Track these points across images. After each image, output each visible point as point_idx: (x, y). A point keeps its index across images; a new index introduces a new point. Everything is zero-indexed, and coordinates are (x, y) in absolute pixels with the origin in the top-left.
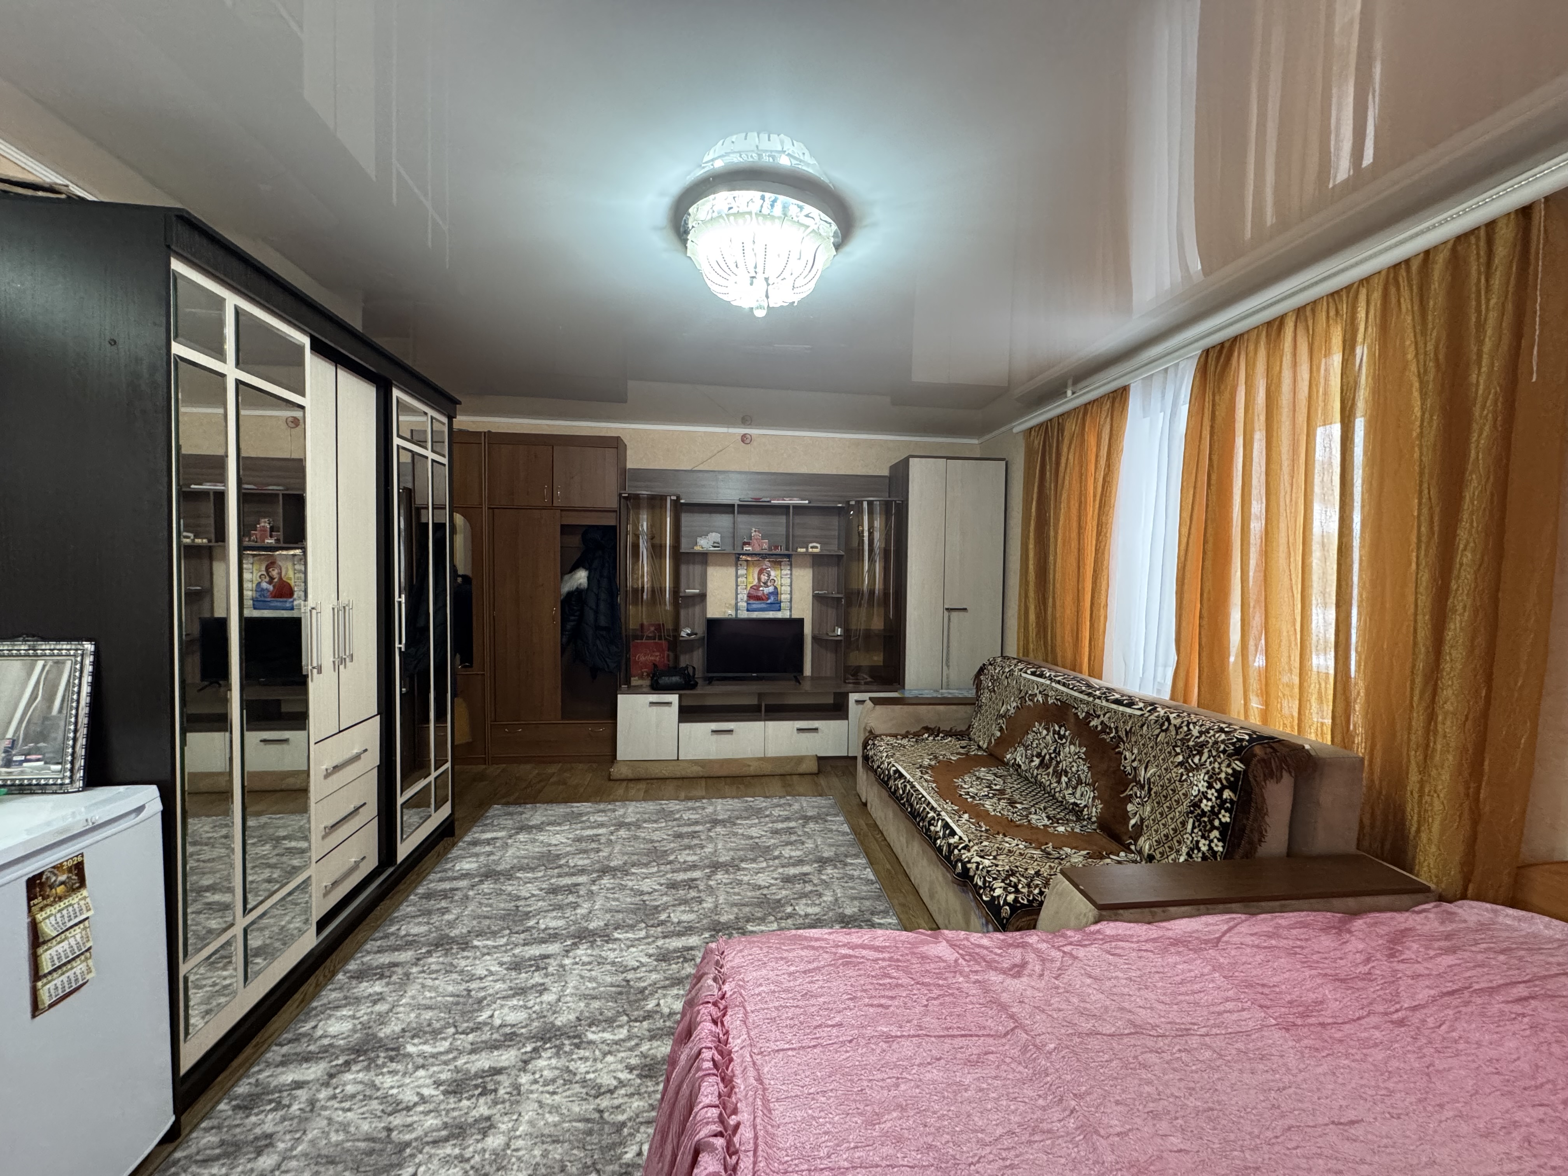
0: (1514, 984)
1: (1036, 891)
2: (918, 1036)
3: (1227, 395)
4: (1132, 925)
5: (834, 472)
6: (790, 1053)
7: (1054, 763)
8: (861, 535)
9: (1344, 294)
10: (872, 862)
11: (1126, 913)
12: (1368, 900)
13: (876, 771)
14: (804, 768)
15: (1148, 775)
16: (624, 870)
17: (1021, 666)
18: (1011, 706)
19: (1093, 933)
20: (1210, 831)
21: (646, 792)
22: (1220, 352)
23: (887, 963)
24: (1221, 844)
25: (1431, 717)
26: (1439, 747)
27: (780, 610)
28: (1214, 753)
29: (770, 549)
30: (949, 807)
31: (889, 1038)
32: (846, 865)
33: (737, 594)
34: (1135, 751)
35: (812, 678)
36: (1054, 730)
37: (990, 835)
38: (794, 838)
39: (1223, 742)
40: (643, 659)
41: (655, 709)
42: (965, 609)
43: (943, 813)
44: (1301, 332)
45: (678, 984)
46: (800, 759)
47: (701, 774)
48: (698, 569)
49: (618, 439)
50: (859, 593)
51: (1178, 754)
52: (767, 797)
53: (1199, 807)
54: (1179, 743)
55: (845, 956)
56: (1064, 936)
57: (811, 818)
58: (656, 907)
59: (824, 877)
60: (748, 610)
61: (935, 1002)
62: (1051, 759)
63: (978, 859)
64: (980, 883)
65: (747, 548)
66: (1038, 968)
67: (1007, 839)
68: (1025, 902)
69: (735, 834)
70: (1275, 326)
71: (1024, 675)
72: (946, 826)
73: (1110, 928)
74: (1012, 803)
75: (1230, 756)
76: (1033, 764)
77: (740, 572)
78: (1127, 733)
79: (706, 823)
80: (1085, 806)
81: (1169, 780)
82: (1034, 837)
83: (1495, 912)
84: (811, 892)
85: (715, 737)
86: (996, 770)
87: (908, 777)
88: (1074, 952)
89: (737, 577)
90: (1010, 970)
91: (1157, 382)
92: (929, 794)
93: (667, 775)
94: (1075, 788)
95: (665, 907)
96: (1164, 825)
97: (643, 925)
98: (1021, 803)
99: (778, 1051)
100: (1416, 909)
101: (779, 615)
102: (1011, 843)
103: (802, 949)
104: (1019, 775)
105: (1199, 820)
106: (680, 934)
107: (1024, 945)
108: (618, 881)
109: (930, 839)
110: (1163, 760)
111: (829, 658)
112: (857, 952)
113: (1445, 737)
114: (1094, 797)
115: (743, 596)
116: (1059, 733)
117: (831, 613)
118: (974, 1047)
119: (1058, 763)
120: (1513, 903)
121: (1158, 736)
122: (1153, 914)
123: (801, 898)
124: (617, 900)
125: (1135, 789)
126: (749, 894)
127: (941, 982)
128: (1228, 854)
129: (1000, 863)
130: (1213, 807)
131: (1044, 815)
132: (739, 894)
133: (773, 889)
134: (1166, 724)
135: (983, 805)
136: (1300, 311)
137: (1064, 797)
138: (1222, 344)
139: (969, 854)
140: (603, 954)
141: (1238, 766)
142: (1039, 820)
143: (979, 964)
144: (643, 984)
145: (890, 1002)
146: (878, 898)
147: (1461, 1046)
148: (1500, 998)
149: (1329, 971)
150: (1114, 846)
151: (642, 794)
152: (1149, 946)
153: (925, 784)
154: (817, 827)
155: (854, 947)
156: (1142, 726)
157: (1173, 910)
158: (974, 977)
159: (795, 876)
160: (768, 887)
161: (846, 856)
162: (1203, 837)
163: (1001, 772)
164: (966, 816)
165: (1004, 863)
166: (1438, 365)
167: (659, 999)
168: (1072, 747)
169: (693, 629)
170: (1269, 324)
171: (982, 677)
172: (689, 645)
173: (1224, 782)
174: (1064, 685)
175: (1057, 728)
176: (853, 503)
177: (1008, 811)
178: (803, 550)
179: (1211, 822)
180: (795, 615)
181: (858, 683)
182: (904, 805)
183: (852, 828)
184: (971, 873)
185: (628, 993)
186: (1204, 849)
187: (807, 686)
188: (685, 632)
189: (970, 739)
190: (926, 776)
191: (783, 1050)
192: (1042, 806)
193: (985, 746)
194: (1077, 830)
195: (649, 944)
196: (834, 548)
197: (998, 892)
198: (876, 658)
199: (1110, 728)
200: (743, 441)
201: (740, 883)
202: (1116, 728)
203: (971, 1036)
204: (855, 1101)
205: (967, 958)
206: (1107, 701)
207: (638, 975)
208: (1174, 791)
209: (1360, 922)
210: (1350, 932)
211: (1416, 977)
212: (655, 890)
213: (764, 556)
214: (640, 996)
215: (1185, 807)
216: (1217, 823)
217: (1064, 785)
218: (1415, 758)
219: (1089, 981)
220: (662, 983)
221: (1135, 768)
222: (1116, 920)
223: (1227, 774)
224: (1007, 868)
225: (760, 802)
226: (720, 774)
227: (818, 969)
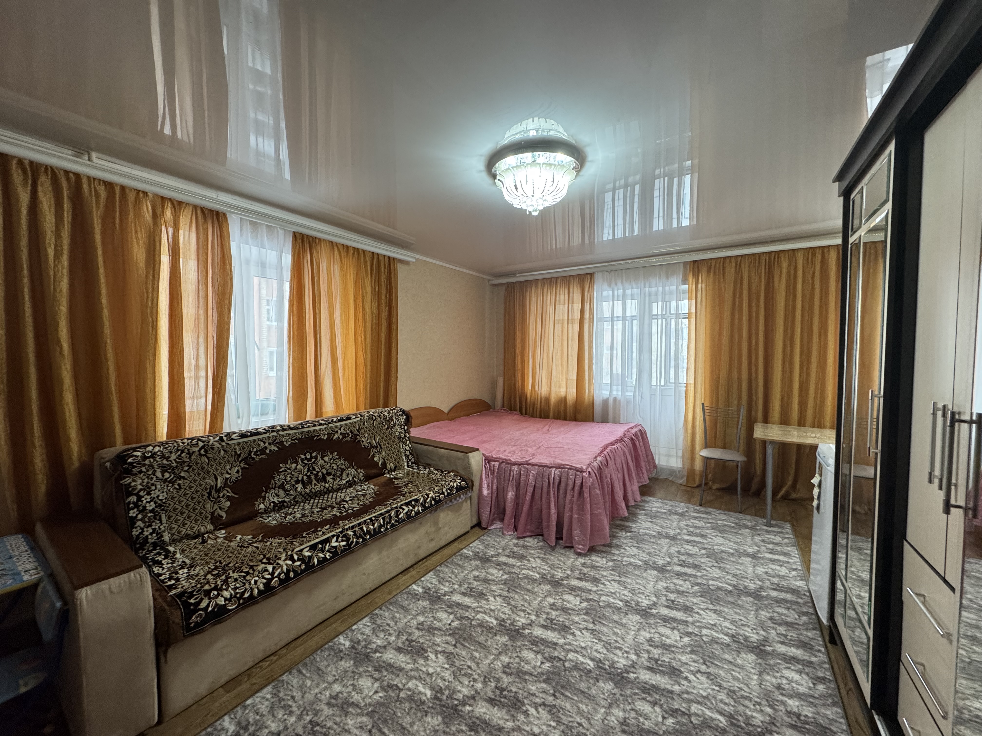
7: (313, 477)
15: (377, 441)
18: (234, 472)
34: (366, 435)
51: (384, 425)
53: (401, 437)
54: (384, 421)
62: (309, 477)
76: (299, 489)
78: (358, 430)
81: (386, 437)
94: (341, 476)
96: (393, 453)
104: (286, 507)
105: (403, 442)
110: (380, 431)
114: (356, 470)
116: (306, 458)
119: (315, 475)
121: (373, 423)
125: (374, 450)
130: (404, 435)
134: (374, 417)
141: (405, 417)
168: (327, 458)
173: (404, 424)
175: (303, 457)
193: (207, 528)
197: (455, 485)
208: (389, 439)
216: (407, 439)
217: (331, 480)
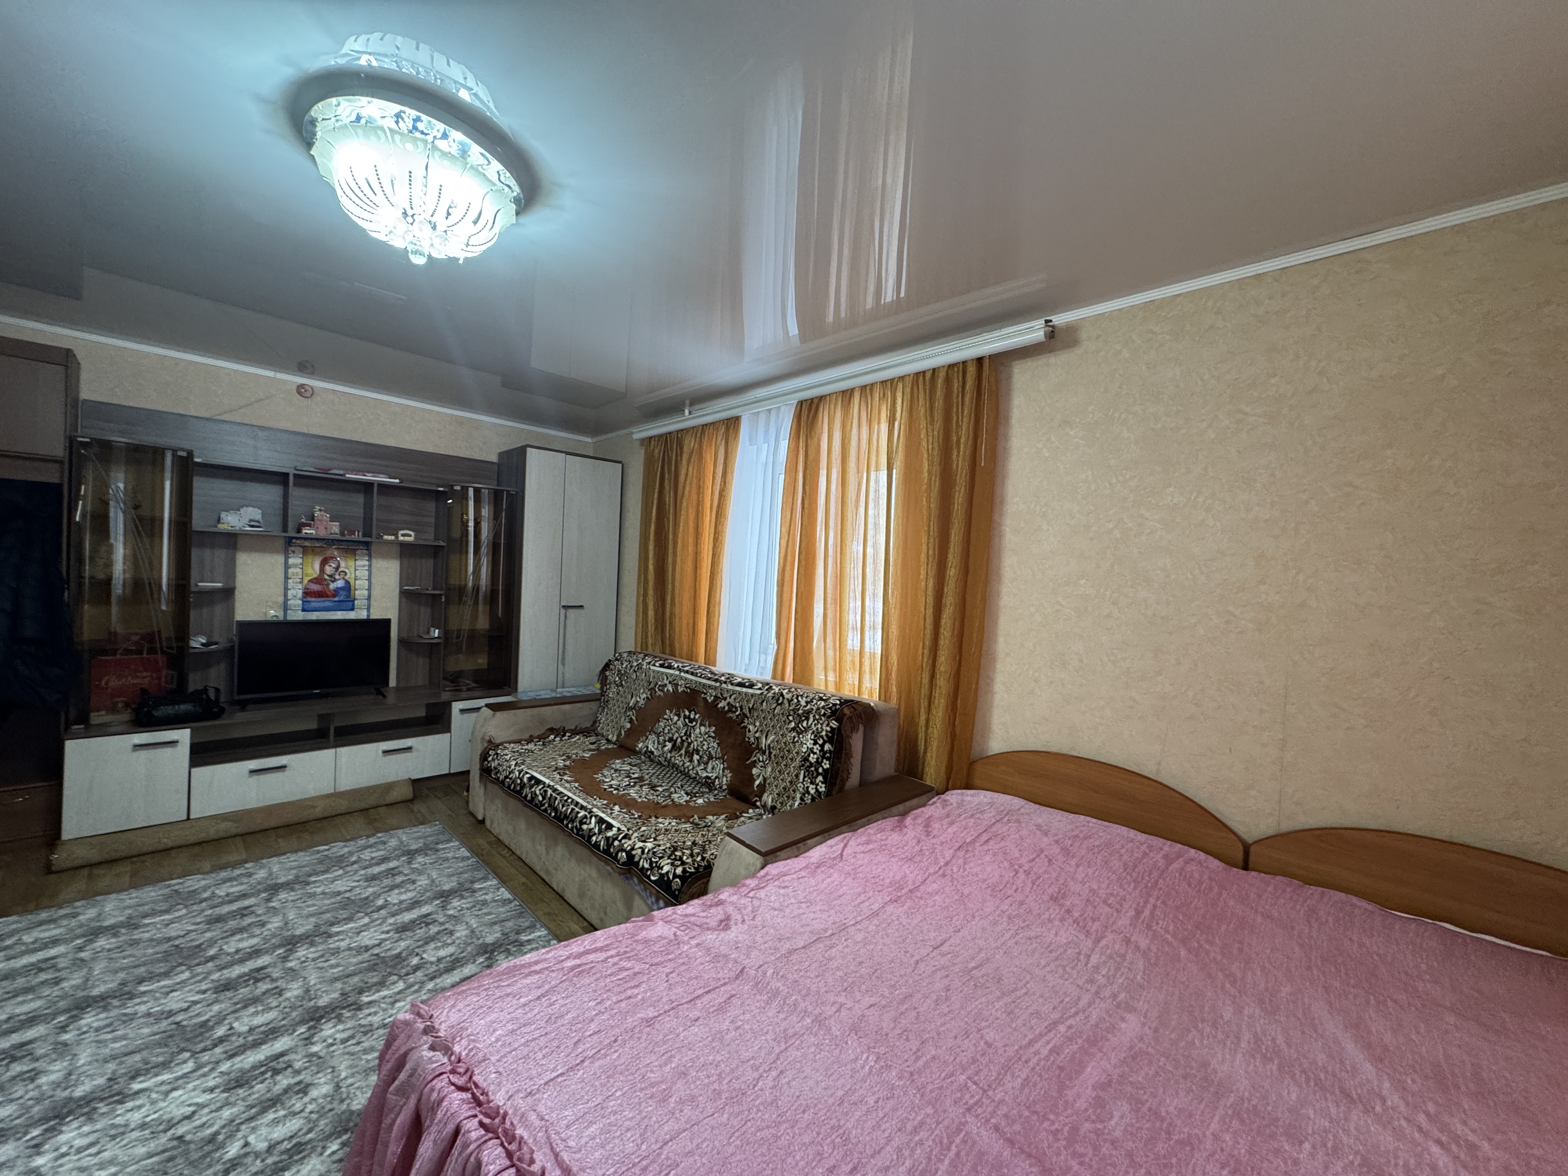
0: (980, 835)
1: (699, 859)
2: (673, 1008)
3: (815, 440)
4: (788, 861)
5: (430, 449)
6: (560, 1079)
7: (686, 744)
8: (465, 525)
9: (889, 384)
10: (504, 881)
11: (781, 854)
12: (908, 804)
13: (503, 782)
14: (395, 795)
15: (769, 742)
16: (124, 993)
17: (648, 660)
18: (641, 698)
19: (764, 876)
20: (816, 777)
21: (134, 874)
22: (811, 405)
23: (617, 958)
24: (823, 786)
25: (933, 676)
26: (937, 695)
27: (352, 609)
28: (817, 717)
29: (342, 534)
30: (599, 803)
31: (649, 1022)
32: (474, 891)
33: (286, 589)
34: (757, 724)
35: (398, 689)
36: (685, 715)
37: (645, 819)
38: (399, 879)
39: (823, 707)
40: (114, 683)
41: (143, 754)
42: (581, 607)
43: (595, 810)
44: (863, 404)
45: (274, 1105)
46: (389, 787)
47: (234, 831)
48: (220, 555)
49: (68, 354)
50: (462, 590)
51: (791, 721)
52: (347, 841)
53: (808, 760)
54: (792, 713)
55: (573, 968)
56: (744, 885)
57: (417, 851)
58: (204, 1024)
59: (451, 912)
60: (303, 610)
61: (674, 975)
62: (683, 741)
63: (641, 844)
64: (647, 866)
65: (306, 531)
66: (739, 917)
67: (660, 820)
68: (693, 870)
69: (313, 895)
70: (847, 395)
71: (652, 668)
72: (601, 821)
73: (773, 869)
74: (653, 787)
75: (829, 717)
76: (666, 749)
77: (291, 561)
78: (750, 710)
79: (259, 892)
80: (716, 777)
81: (785, 743)
82: (681, 813)
83: (962, 794)
84: (438, 933)
85: (256, 778)
86: (629, 760)
87: (547, 781)
88: (757, 895)
89: (287, 567)
90: (719, 926)
91: (762, 417)
92: (575, 794)
93: (170, 843)
94: (706, 763)
95: (220, 1019)
96: (782, 780)
97: (187, 1055)
98: (661, 786)
99: (546, 1084)
100: (930, 802)
101: (351, 615)
102: (664, 823)
103: (524, 977)
104: (652, 761)
105: (808, 771)
106: (256, 1044)
107: (721, 903)
108: (114, 1013)
109: (584, 839)
110: (780, 728)
111: (421, 665)
112: (583, 960)
113: (940, 687)
114: (724, 768)
115: (296, 592)
116: (689, 717)
117: (425, 612)
118: (719, 997)
119: (689, 744)
120: (968, 787)
121: (775, 709)
122: (798, 849)
123: (427, 943)
124: (124, 1038)
125: (758, 755)
126: (354, 960)
127: (670, 957)
128: (828, 793)
129: (661, 842)
130: (818, 759)
131: (683, 792)
132: (338, 965)
133: (388, 945)
134: (781, 698)
135: (629, 794)
136: (863, 388)
137: (697, 774)
138: (812, 399)
139: (630, 842)
140: (119, 1120)
141: (834, 724)
142: (680, 797)
143: (694, 930)
144: (209, 1131)
145: (636, 991)
146: (521, 915)
147: (971, 877)
148: (978, 844)
149: (903, 856)
150: (743, 806)
151: (127, 879)
152: (803, 874)
153: (567, 785)
154: (428, 860)
155: (579, 955)
156: (763, 702)
157: (809, 842)
158: (694, 942)
159: (413, 922)
160: (379, 945)
161: (472, 882)
162: (812, 783)
163: (634, 761)
164: (617, 808)
165: (665, 843)
166: (939, 445)
167: (245, 1137)
168: (703, 728)
169: (209, 637)
170: (844, 392)
171: (607, 673)
172: (205, 659)
173: (825, 738)
174: (692, 674)
175: (687, 713)
176: (458, 488)
177: (653, 795)
178: (393, 538)
179: (817, 770)
180: (376, 615)
181: (460, 690)
182: (545, 811)
183: (470, 849)
184: (636, 859)
185: (187, 1152)
186: (812, 792)
187: (391, 699)
188: (197, 642)
189: (597, 735)
190: (566, 778)
191: (552, 1080)
192: (679, 785)
193: (615, 739)
194: (712, 799)
195: (204, 1075)
196: (429, 538)
197: (666, 869)
198: (480, 661)
199: (736, 708)
200: (300, 393)
201: (336, 952)
202: (741, 707)
203: (713, 990)
204: (642, 1090)
205: (682, 928)
206: (732, 684)
207: (198, 1123)
208: (788, 751)
209: (909, 819)
210: (906, 827)
211: (942, 843)
212: (195, 1003)
213: (330, 542)
214: (207, 1148)
215: (797, 763)
216: (820, 770)
217: (696, 762)
218: (924, 703)
219: (776, 913)
220: (244, 1116)
221: (757, 738)
222: (776, 861)
223: (827, 731)
224: (668, 845)
225: (339, 849)
226: (266, 825)
227: (552, 990)
